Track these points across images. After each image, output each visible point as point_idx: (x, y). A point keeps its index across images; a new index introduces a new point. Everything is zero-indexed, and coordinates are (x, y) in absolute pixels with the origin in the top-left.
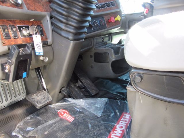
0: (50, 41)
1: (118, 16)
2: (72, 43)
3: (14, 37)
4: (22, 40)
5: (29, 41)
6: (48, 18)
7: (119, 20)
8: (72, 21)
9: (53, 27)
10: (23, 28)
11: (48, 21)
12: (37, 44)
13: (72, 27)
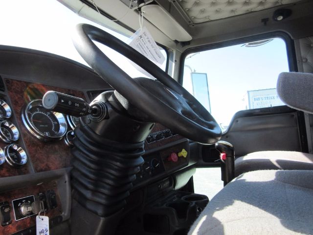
0: (66, 214)
1: (184, 150)
2: (102, 220)
3: (4, 224)
4: (17, 225)
5: (29, 223)
6: (67, 178)
7: (185, 156)
8: (104, 188)
9: (73, 190)
10: (22, 203)
11: (66, 182)
12: (41, 232)
13: (104, 196)
